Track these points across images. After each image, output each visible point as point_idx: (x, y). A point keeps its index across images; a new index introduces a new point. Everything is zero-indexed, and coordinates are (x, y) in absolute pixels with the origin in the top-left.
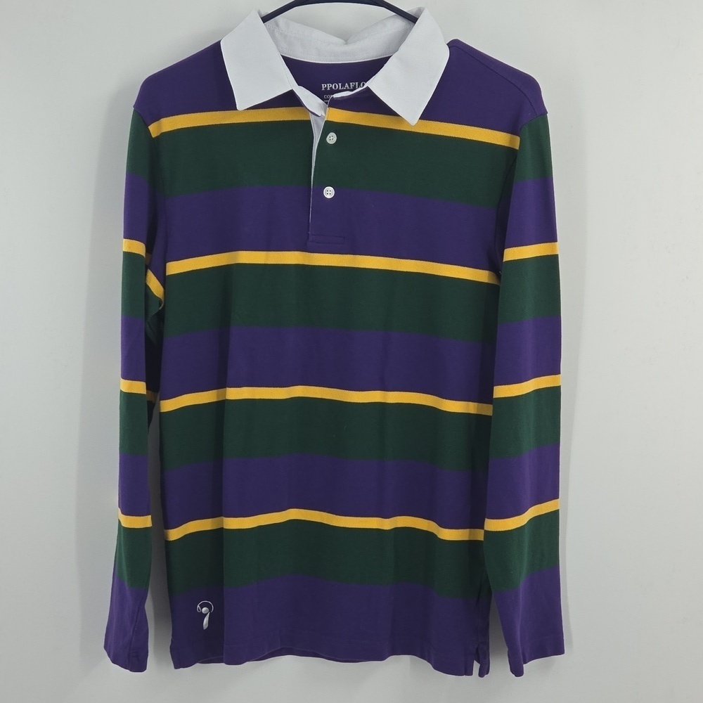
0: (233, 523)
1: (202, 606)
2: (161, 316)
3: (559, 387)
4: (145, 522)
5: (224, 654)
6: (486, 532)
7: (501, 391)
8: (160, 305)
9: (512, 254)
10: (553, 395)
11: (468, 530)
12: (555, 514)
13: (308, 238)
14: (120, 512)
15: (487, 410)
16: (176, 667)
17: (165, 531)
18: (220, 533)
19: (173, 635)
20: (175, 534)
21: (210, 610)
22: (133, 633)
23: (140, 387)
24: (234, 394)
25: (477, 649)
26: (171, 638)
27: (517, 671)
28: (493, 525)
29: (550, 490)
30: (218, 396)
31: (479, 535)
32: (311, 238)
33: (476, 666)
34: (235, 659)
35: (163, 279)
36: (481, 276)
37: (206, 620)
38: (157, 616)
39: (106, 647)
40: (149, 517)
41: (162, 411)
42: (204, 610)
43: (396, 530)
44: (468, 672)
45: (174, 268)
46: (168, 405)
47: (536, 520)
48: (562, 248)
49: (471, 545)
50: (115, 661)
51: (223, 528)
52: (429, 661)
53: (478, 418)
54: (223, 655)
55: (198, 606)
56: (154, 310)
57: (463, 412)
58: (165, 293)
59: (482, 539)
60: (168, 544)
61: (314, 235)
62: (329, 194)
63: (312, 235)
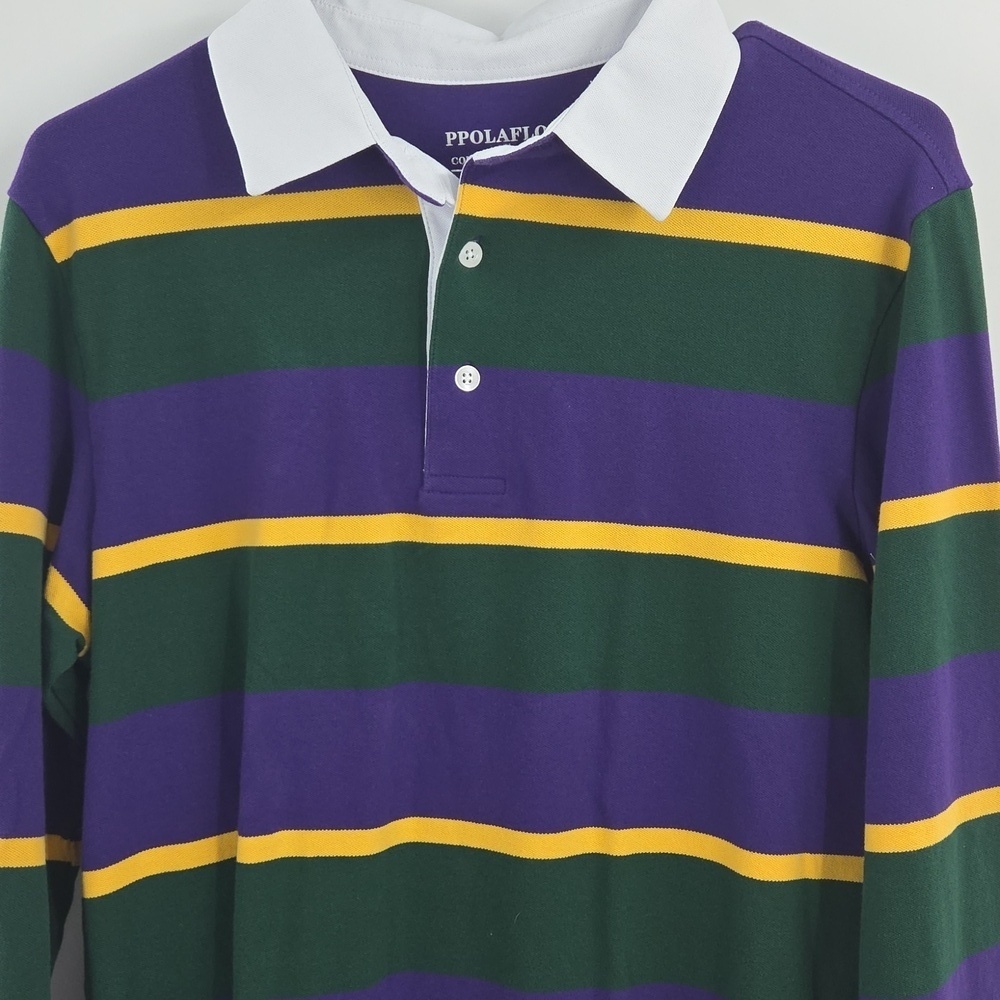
2: (82, 671)
8: (79, 648)
9: (897, 515)
13: (422, 484)
30: (220, 850)
32: (427, 486)
35: (86, 587)
36: (825, 561)
41: (87, 896)
45: (111, 562)
46: (100, 883)
56: (64, 663)
61: (436, 475)
62: (467, 382)
63: (431, 475)
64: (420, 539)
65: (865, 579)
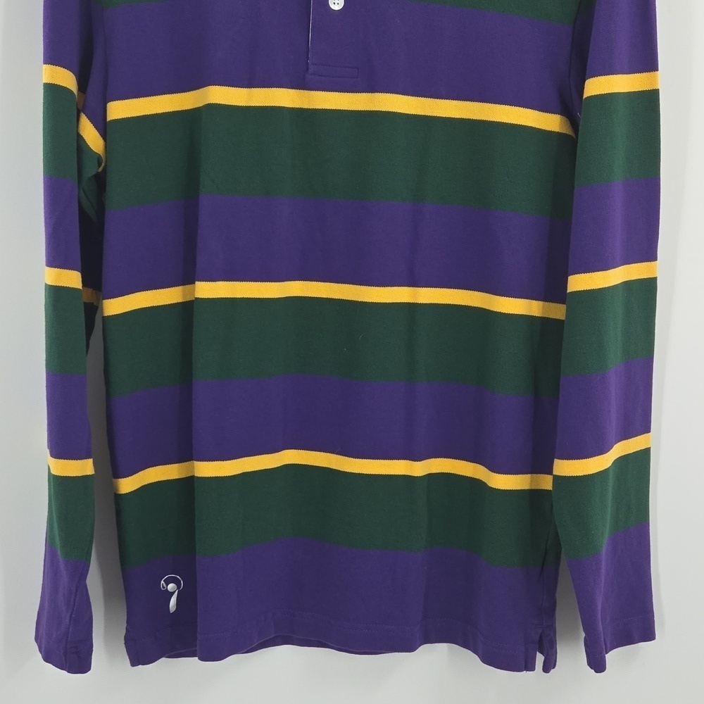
0: (207, 469)
1: (167, 582)
2: (100, 181)
3: (655, 279)
4: (84, 467)
5: (198, 646)
6: (557, 478)
7: (579, 283)
8: (99, 165)
9: (596, 86)
10: (647, 288)
11: (529, 475)
12: (645, 454)
13: (308, 69)
14: (49, 455)
15: (557, 311)
16: (134, 663)
17: (114, 480)
18: (190, 483)
19: (128, 622)
20: (128, 485)
21: (179, 587)
22: (70, 620)
23: (72, 279)
24: (206, 290)
25: (541, 637)
26: (126, 625)
27: (597, 664)
28: (566, 468)
29: (639, 421)
30: (184, 295)
31: (546, 483)
32: (311, 71)
33: (540, 659)
34: (213, 653)
35: (103, 126)
36: (550, 122)
37: (173, 601)
38: (108, 596)
39: (37, 639)
40: (90, 461)
41: (106, 315)
42: (171, 587)
43: (430, 476)
44: (529, 666)
45: (119, 110)
46: (114, 307)
47: (622, 461)
48: (664, 80)
49: (534, 496)
50: (47, 659)
51: (194, 476)
52: (475, 652)
53: (543, 322)
54: (196, 646)
55: (162, 582)
56: (90, 170)
57: (525, 314)
58: (106, 147)
59: (551, 489)
60: (119, 498)
61: (316, 64)
62: (336, 4)
63: (313, 64)
64: (305, 106)
65: (574, 135)
